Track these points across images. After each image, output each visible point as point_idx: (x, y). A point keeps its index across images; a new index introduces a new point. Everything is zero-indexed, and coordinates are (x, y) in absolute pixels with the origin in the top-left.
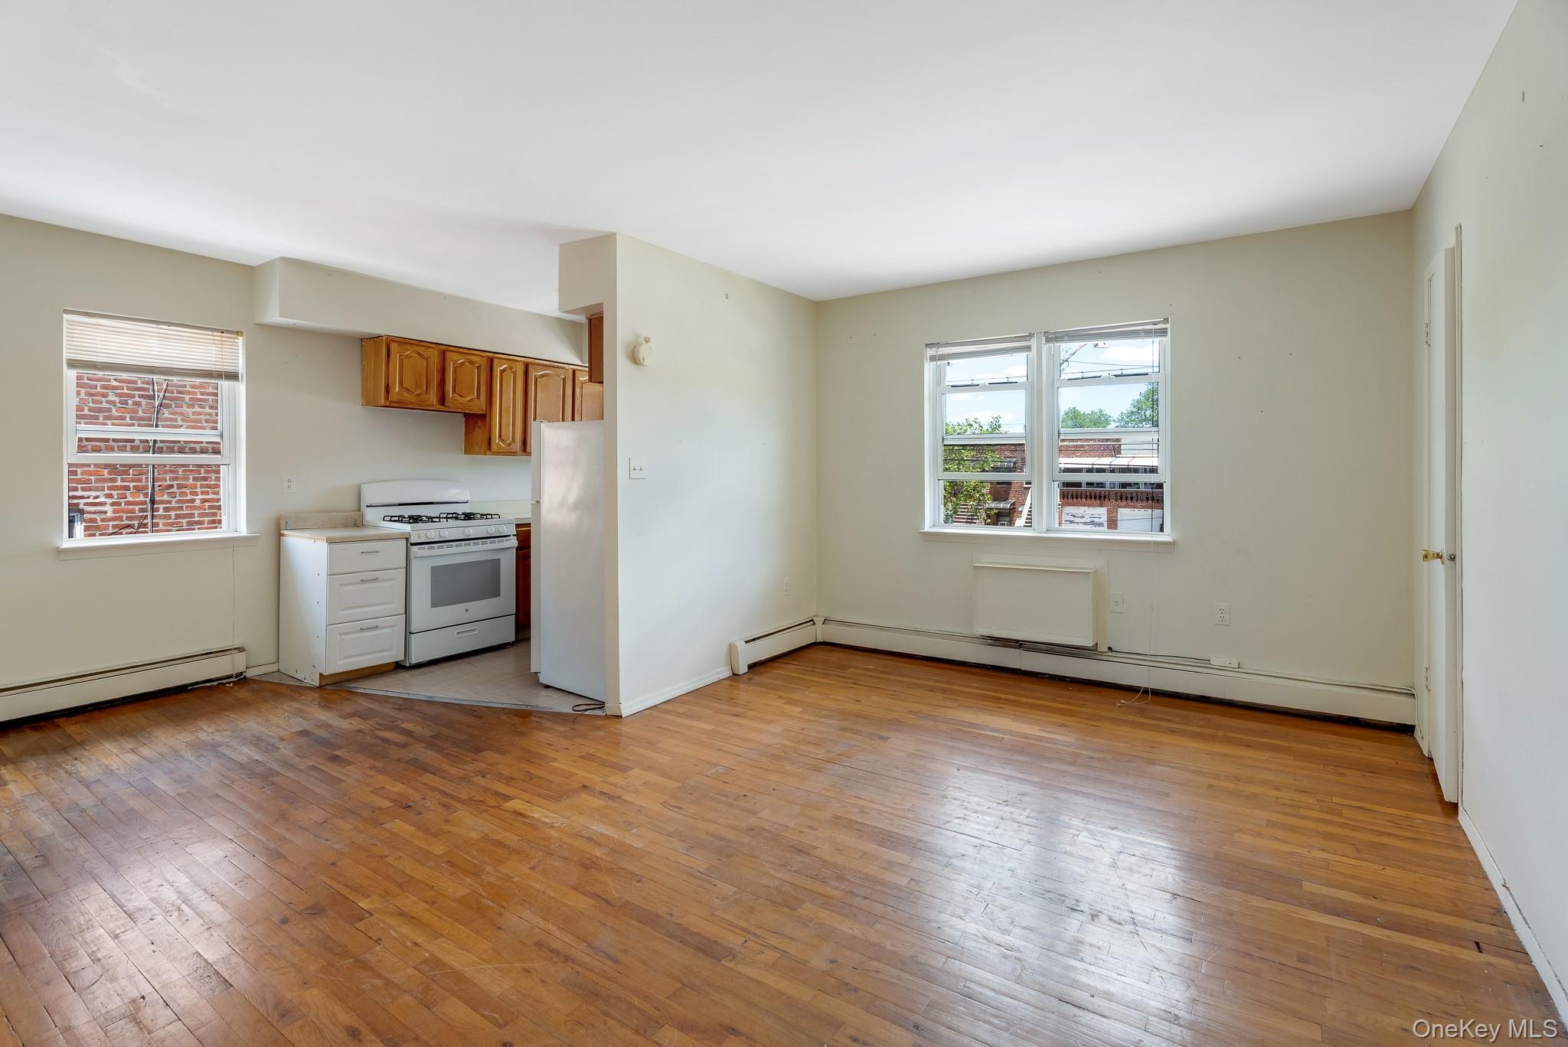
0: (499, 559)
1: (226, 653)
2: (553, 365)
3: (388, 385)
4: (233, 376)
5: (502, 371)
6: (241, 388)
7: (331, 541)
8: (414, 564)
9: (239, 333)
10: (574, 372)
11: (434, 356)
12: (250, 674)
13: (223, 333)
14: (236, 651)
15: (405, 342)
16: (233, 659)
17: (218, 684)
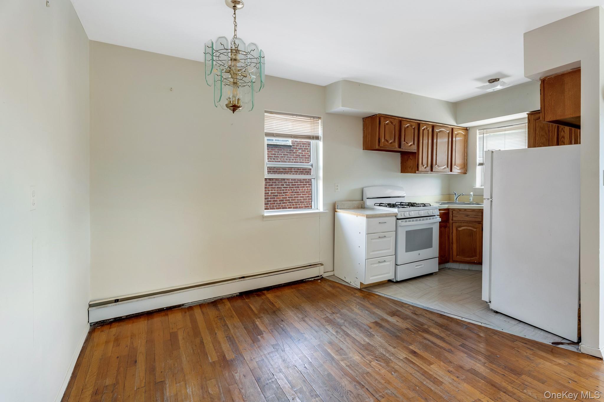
0: (432, 228)
1: (317, 266)
2: (444, 126)
3: (379, 138)
4: (317, 138)
5: (424, 130)
6: (321, 144)
7: (368, 217)
8: (399, 229)
9: (319, 118)
10: (452, 129)
11: (396, 123)
12: (325, 275)
13: (314, 118)
14: (320, 265)
15: (387, 117)
16: (319, 269)
17: (314, 279)
